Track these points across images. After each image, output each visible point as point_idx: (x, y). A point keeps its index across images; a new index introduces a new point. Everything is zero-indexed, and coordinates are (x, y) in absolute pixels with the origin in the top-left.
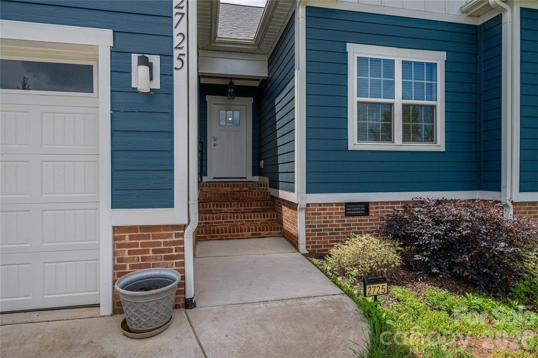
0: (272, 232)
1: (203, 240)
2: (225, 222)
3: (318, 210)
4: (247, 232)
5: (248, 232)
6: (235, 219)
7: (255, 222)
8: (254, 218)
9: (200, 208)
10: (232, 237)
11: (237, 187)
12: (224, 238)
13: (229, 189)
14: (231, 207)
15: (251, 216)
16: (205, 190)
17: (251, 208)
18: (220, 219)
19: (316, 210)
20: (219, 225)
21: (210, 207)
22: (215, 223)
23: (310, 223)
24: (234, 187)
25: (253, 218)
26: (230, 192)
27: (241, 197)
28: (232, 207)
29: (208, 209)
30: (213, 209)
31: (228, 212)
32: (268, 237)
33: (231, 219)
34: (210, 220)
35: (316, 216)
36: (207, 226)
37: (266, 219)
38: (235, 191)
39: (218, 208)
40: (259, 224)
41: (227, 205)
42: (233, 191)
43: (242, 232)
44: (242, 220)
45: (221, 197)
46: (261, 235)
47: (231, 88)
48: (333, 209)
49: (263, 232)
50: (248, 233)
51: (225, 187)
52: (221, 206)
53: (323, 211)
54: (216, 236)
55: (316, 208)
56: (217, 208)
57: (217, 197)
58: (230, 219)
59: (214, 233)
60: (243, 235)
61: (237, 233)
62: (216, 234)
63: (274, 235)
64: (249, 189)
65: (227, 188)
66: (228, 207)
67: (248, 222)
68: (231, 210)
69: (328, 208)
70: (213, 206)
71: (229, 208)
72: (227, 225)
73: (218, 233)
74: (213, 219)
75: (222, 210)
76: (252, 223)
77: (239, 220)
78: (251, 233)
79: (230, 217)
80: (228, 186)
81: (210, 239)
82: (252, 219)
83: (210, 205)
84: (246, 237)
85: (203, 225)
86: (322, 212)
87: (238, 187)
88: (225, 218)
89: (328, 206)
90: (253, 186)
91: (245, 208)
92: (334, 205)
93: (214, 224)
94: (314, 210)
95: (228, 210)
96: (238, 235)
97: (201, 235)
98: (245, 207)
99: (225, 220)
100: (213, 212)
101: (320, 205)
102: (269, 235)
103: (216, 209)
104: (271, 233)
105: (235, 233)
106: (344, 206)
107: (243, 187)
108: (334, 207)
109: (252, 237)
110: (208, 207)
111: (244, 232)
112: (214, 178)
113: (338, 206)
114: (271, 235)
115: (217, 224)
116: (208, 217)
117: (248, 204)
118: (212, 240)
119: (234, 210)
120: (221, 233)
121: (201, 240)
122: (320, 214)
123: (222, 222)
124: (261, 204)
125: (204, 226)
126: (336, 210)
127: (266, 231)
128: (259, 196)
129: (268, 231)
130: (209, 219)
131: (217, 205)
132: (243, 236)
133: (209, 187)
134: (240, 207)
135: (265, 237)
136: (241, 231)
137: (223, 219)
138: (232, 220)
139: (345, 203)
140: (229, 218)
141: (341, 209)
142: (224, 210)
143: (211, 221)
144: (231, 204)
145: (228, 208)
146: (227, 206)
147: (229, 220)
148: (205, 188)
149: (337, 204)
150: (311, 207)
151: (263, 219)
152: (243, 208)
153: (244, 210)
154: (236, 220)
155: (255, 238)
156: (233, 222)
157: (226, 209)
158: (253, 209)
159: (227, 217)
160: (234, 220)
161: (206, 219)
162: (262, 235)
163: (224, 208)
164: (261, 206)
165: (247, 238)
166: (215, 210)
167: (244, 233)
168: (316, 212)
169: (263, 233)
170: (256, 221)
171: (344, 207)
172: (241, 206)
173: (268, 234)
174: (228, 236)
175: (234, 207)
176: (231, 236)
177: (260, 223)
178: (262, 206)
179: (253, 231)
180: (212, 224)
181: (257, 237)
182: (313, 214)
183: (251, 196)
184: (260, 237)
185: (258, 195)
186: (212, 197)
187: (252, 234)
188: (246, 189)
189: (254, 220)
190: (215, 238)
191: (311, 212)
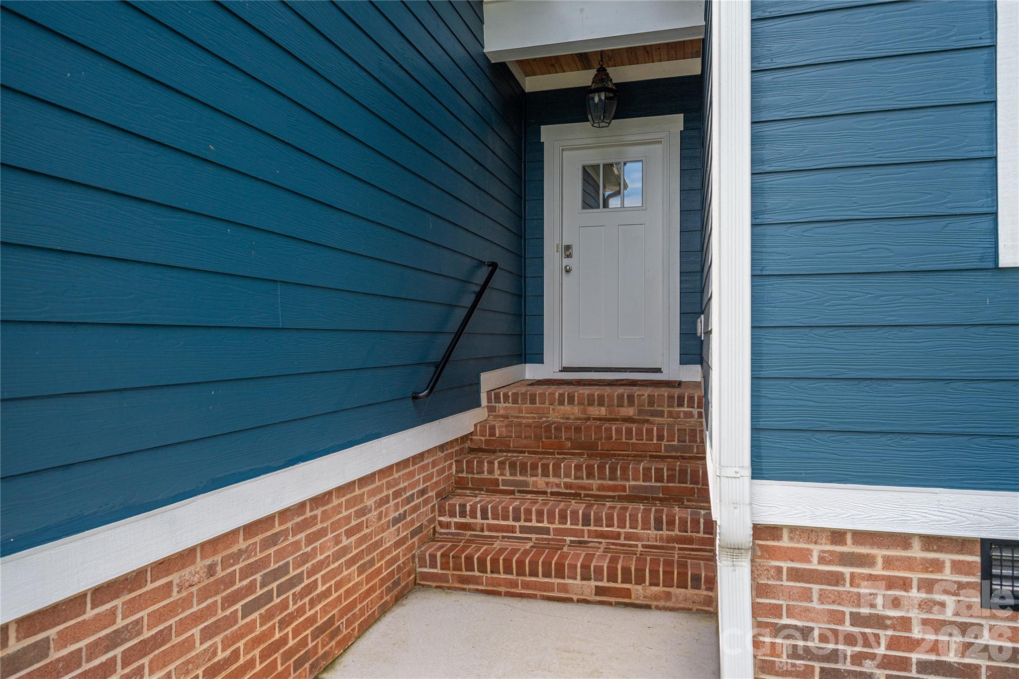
0: (674, 590)
1: (437, 587)
2: (523, 529)
3: (822, 560)
4: (579, 577)
5: (583, 579)
6: (553, 523)
7: (625, 539)
8: (622, 525)
9: (462, 472)
10: (528, 588)
11: (601, 403)
12: (502, 589)
13: (575, 411)
14: (557, 475)
15: (610, 518)
16: (502, 412)
17: (622, 483)
18: (506, 518)
19: (815, 559)
20: (503, 537)
21: (491, 471)
22: (491, 528)
23: (780, 617)
24: (591, 403)
25: (618, 527)
26: (579, 419)
27: (600, 439)
28: (559, 477)
29: (486, 475)
30: (500, 478)
31: (545, 493)
32: (658, 608)
33: (542, 522)
34: (476, 518)
35: (816, 588)
36: (464, 535)
37: (665, 533)
38: (594, 419)
39: (515, 475)
40: (640, 549)
41: (545, 467)
42: (588, 419)
43: (563, 578)
44: (580, 527)
45: (538, 437)
46: (630, 597)
47: (598, 90)
48: (909, 564)
49: (639, 587)
50: (585, 582)
51: (561, 403)
52: (523, 471)
53: (852, 565)
54: (476, 580)
55: (816, 550)
56: (511, 475)
57: (526, 438)
58: (538, 521)
59: (470, 568)
60: (564, 588)
61: (546, 580)
62: (477, 573)
63: (681, 606)
64: (640, 412)
65: (566, 408)
66: (545, 474)
67: (598, 537)
68: (558, 486)
69: (879, 553)
70: (499, 468)
71: (552, 479)
72: (530, 539)
73: (483, 569)
74: (484, 516)
75: (526, 484)
76: (613, 544)
77: (568, 525)
78: (593, 583)
79: (540, 514)
80: (571, 401)
81: (457, 585)
82: (615, 529)
83: (491, 463)
84: (575, 598)
85: (453, 530)
86: (847, 571)
87: (603, 405)
88: (523, 517)
89: (880, 545)
90: (651, 403)
91: (604, 482)
92: (916, 544)
93: (486, 533)
94: (805, 556)
95: (547, 484)
96: (549, 587)
97: (432, 570)
98: (604, 479)
99: (522, 523)
100: (501, 487)
101: (837, 536)
102: (662, 603)
103: (508, 477)
104: (668, 596)
105: (537, 575)
106: (972, 553)
107: (620, 405)
108: (916, 552)
109: (598, 598)
110: (486, 469)
111: (569, 578)
112: (565, 370)
113: (940, 550)
114: (669, 604)
115: (496, 531)
116: (468, 508)
117: (613, 470)
118: (464, 589)
119: (568, 486)
120: (492, 572)
121: (430, 586)
122: (836, 579)
123: (512, 529)
124: (659, 471)
125: (458, 534)
126: (925, 570)
127: (651, 584)
128: (664, 443)
129: (658, 585)
130: (473, 515)
131: (513, 465)
132: (567, 591)
133: (515, 401)
134: (588, 478)
135: (648, 607)
136: (560, 574)
137: (517, 519)
138: (545, 524)
139: (982, 539)
140: (534, 517)
141: (957, 567)
142: (535, 484)
143: (479, 520)
144: (557, 467)
145: (546, 479)
146: (543, 471)
147: (534, 523)
148: (502, 405)
149: (931, 542)
150: (785, 542)
151: (652, 533)
152: (595, 483)
153: (601, 488)
154: (557, 525)
155: (610, 604)
156: (546, 531)
157: (539, 482)
158: (633, 488)
159: (528, 512)
160: (552, 526)
161: (463, 514)
162: (633, 596)
163: (535, 479)
164: (659, 479)
165: (579, 601)
166: (505, 482)
167: (570, 581)
168: (814, 565)
169: (638, 591)
170: (628, 537)
171: (978, 559)
172: (590, 475)
173: (656, 597)
174: (514, 584)
175: (567, 475)
176: (526, 585)
177: (644, 546)
178: (662, 481)
179: (602, 580)
180: (482, 530)
181: (618, 604)
182: (796, 575)
183: (634, 441)
184: (626, 605)
185: (660, 438)
186: (511, 437)
187: (599, 591)
188: (630, 412)
189: (619, 534)
190: (472, 587)
191: (785, 565)
